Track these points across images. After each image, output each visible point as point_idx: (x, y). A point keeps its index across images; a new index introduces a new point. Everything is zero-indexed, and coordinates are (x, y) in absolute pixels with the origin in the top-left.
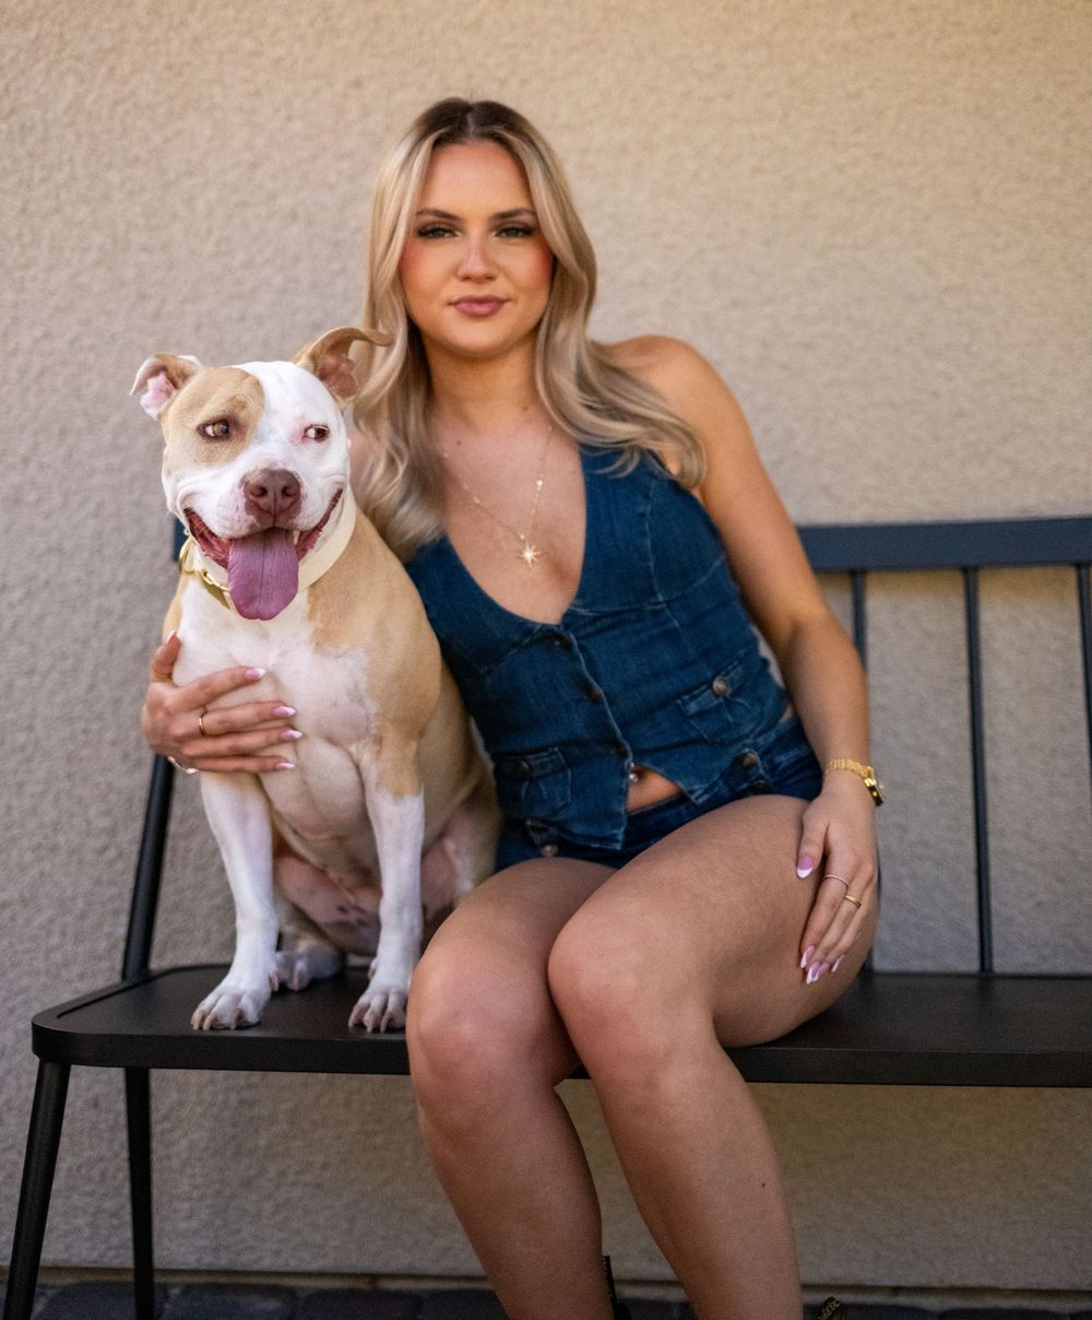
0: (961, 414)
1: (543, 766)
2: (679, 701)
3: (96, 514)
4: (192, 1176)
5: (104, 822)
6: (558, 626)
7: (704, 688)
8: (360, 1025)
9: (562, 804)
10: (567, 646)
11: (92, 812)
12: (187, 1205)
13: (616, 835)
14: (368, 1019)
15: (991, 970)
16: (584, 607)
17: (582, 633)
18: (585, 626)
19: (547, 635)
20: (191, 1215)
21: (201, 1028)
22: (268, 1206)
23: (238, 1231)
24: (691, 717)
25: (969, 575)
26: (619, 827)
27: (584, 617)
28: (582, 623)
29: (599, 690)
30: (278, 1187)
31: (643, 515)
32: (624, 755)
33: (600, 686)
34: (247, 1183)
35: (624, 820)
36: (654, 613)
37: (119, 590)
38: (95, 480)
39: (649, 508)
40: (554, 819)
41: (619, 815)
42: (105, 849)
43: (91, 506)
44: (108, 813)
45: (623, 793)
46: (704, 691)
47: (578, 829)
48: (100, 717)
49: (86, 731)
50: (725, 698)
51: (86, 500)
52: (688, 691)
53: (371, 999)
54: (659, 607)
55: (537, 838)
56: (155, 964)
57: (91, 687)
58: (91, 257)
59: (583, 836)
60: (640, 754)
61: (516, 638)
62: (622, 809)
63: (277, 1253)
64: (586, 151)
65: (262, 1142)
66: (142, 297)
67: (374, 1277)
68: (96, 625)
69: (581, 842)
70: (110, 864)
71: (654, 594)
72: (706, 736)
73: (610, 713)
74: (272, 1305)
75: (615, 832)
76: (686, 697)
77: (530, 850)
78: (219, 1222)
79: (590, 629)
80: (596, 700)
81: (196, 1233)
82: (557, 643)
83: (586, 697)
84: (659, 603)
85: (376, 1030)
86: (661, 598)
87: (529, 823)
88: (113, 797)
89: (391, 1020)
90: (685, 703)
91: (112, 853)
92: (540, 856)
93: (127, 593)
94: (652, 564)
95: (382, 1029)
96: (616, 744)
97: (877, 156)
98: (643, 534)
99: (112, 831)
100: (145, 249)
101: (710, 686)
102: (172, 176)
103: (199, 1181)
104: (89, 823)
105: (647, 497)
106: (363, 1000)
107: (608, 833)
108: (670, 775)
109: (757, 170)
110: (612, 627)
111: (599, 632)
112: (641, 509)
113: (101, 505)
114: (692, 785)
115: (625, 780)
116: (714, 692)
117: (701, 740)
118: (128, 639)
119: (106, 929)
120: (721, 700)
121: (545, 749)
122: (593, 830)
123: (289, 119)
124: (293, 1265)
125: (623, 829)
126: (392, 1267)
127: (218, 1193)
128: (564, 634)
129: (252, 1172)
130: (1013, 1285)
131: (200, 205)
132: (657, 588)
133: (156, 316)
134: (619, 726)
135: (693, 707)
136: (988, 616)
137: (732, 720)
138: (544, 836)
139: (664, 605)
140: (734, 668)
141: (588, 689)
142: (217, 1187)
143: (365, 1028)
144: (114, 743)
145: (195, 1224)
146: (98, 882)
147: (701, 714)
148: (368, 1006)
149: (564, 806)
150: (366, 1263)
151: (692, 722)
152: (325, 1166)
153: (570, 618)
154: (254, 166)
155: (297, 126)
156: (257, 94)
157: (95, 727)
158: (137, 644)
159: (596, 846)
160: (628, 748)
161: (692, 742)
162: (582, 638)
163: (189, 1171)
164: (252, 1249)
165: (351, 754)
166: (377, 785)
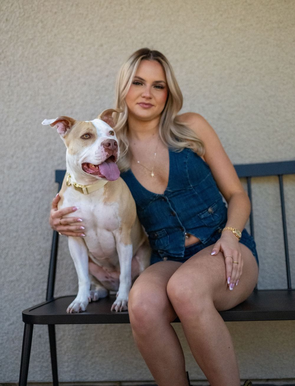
0: (276, 131)
1: (161, 235)
2: (199, 215)
3: (33, 170)
4: (68, 356)
5: (39, 257)
6: (163, 195)
7: (205, 211)
8: (114, 310)
9: (166, 245)
10: (166, 200)
11: (35, 254)
12: (66, 364)
13: (182, 253)
14: (116, 308)
15: (291, 288)
16: (170, 189)
17: (169, 197)
18: (170, 194)
19: (160, 198)
20: (68, 367)
21: (69, 313)
22: (90, 363)
23: (82, 371)
24: (202, 219)
25: (280, 177)
26: (183, 251)
27: (170, 192)
28: (169, 194)
29: (175, 212)
30: (92, 358)
31: (185, 163)
32: (183, 230)
33: (175, 211)
34: (84, 357)
35: (184, 249)
36: (190, 190)
37: (40, 191)
38: (32, 161)
39: (187, 160)
40: (165, 250)
41: (183, 247)
42: (40, 264)
43: (32, 168)
44: (40, 254)
45: (184, 241)
46: (206, 211)
47: (172, 252)
48: (36, 227)
49: (33, 231)
50: (212, 214)
51: (30, 166)
52: (201, 212)
53: (117, 303)
54: (191, 188)
55: (161, 255)
56: (55, 296)
57: (34, 219)
58: (28, 98)
59: (174, 254)
60: (187, 230)
61: (151, 198)
62: (183, 245)
63: (93, 376)
65: (87, 345)
66: (43, 109)
67: (120, 382)
68: (34, 202)
69: (172, 255)
70: (41, 269)
71: (189, 185)
72: (206, 225)
73: (178, 219)
75: (182, 252)
76: (201, 214)
77: (160, 259)
78: (76, 368)
79: (172, 195)
80: (174, 215)
81: (70, 371)
82: (163, 200)
83: (172, 214)
84: (191, 187)
85: (119, 311)
86: (191, 186)
87: (159, 251)
88: (41, 250)
89: (123, 308)
90: (200, 215)
91: (41, 266)
92: (163, 260)
94: (188, 176)
95: (120, 311)
96: (181, 227)
98: (185, 168)
99: (41, 259)
100: (43, 95)
101: (208, 210)
102: (50, 74)
103: (70, 357)
104: (35, 257)
105: (186, 158)
106: (115, 303)
107: (180, 253)
108: (196, 236)
109: (215, 65)
110: (178, 194)
111: (174, 196)
112: (185, 161)
113: (34, 168)
114: (202, 238)
115: (184, 237)
116: (208, 212)
117: (205, 226)
118: (43, 205)
119: (41, 287)
120: (211, 214)
121: (161, 230)
122: (175, 252)
123: (82, 56)
124: (97, 379)
125: (184, 251)
126: (125, 379)
127: (75, 360)
128: (164, 197)
129: (85, 354)
131: (59, 81)
132: (190, 183)
134: (182, 223)
135: (202, 216)
136: (286, 188)
137: (213, 220)
138: (163, 255)
139: (193, 188)
140: (215, 205)
141: (172, 212)
142: (75, 358)
143: (115, 311)
144: (41, 234)
145: (69, 369)
146: (38, 274)
147: (205, 218)
148: (116, 305)
149: (168, 246)
150: (118, 378)
151: (202, 220)
152: (105, 351)
153: (166, 192)
154: (73, 70)
155: (85, 58)
156: (73, 50)
157: (35, 230)
158: (46, 206)
159: (177, 256)
160: (184, 228)
161: (202, 226)
162: (170, 198)
163: (67, 354)
164: (86, 375)
165: (113, 233)
166: (120, 242)
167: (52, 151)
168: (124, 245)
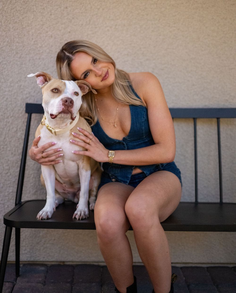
0: (193, 85)
3: (6, 101)
4: (26, 242)
5: (7, 167)
8: (75, 218)
11: (5, 165)
12: (24, 248)
13: (127, 181)
17: (127, 142)
20: (25, 250)
22: (42, 248)
23: (36, 253)
25: (195, 119)
30: (44, 244)
34: (38, 243)
37: (11, 117)
38: (6, 93)
42: (7, 173)
43: (5, 99)
44: (8, 166)
48: (6, 145)
49: (3, 148)
51: (3, 98)
53: (78, 212)
55: (111, 178)
57: (4, 138)
58: (5, 44)
63: (44, 257)
64: (116, 25)
65: (41, 235)
66: (17, 53)
67: (64, 262)
68: (6, 125)
70: (8, 176)
74: (43, 268)
78: (31, 251)
79: (129, 142)
81: (26, 254)
88: (9, 162)
89: (82, 217)
91: (9, 174)
93: (13, 118)
95: (80, 219)
97: (178, 29)
99: (9, 169)
100: (17, 42)
102: (24, 26)
103: (27, 243)
104: (4, 168)
105: (144, 118)
106: (76, 212)
109: (153, 31)
113: (7, 99)
118: (13, 128)
119: (7, 190)
123: (51, 15)
124: (47, 260)
125: (129, 181)
126: (68, 260)
127: (31, 245)
129: (39, 241)
130: (196, 262)
131: (30, 33)
133: (20, 57)
136: (198, 127)
142: (31, 244)
144: (9, 151)
145: (26, 252)
146: (6, 180)
148: (77, 214)
149: (117, 173)
150: (63, 259)
152: (54, 240)
154: (43, 25)
155: (53, 16)
156: (44, 9)
157: (5, 147)
158: (15, 129)
163: (25, 241)
164: (38, 257)
165: (77, 163)
166: (82, 168)
167: (22, 87)
168: (85, 171)
